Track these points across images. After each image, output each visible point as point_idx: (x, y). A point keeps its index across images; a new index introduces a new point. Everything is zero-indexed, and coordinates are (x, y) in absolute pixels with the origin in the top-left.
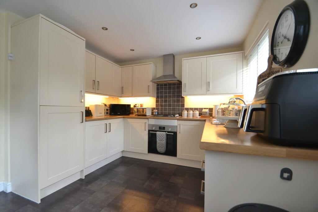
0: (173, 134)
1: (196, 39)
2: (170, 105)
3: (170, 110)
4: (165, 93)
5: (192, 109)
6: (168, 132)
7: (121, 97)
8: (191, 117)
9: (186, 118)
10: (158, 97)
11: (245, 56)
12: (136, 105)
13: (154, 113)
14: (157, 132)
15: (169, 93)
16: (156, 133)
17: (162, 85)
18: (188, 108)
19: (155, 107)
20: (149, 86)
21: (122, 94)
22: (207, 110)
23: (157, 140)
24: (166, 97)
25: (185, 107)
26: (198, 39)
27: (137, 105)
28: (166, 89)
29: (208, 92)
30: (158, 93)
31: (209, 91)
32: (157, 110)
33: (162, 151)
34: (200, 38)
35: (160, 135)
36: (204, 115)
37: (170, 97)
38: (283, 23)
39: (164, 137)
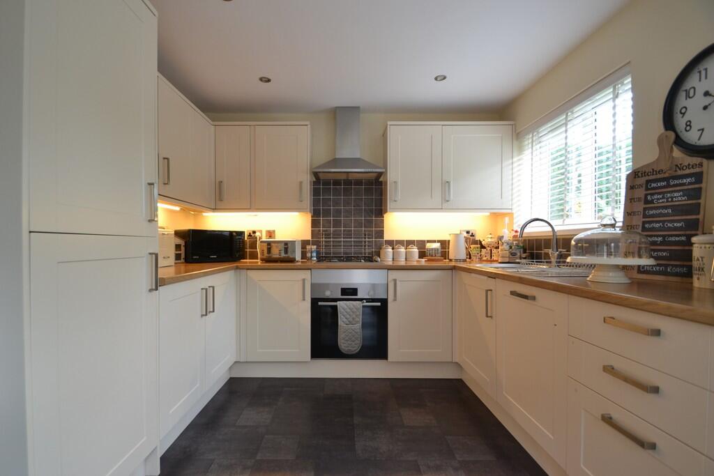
0: (379, 304)
1: (436, 79)
2: (348, 234)
3: (348, 246)
4: (336, 203)
5: (400, 242)
6: (368, 300)
7: (215, 209)
8: (402, 262)
9: (390, 263)
10: (316, 214)
11: (517, 132)
12: (254, 232)
13: (309, 255)
14: (339, 304)
15: (347, 203)
16: (336, 306)
17: (327, 183)
18: (393, 241)
19: (309, 238)
20: (301, 183)
21: (219, 202)
22: (437, 245)
23: (340, 322)
24: (338, 212)
25: (387, 237)
26: (439, 79)
27: (258, 234)
28: (337, 193)
29: (445, 205)
30: (316, 203)
31: (448, 201)
32: (315, 247)
33: (355, 349)
34: (445, 78)
35: (349, 310)
36: (432, 256)
37: (348, 213)
38: (706, 69)
39: (358, 313)
